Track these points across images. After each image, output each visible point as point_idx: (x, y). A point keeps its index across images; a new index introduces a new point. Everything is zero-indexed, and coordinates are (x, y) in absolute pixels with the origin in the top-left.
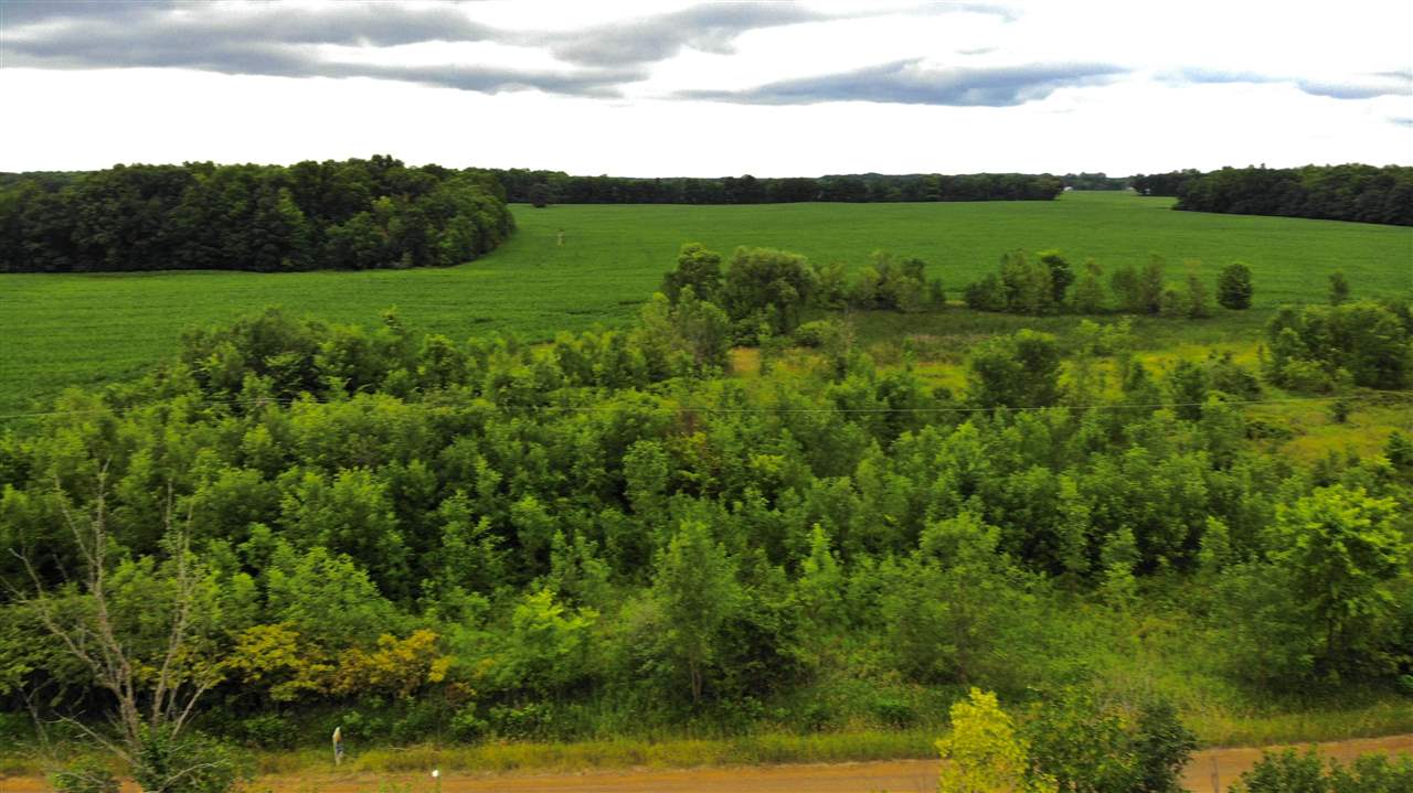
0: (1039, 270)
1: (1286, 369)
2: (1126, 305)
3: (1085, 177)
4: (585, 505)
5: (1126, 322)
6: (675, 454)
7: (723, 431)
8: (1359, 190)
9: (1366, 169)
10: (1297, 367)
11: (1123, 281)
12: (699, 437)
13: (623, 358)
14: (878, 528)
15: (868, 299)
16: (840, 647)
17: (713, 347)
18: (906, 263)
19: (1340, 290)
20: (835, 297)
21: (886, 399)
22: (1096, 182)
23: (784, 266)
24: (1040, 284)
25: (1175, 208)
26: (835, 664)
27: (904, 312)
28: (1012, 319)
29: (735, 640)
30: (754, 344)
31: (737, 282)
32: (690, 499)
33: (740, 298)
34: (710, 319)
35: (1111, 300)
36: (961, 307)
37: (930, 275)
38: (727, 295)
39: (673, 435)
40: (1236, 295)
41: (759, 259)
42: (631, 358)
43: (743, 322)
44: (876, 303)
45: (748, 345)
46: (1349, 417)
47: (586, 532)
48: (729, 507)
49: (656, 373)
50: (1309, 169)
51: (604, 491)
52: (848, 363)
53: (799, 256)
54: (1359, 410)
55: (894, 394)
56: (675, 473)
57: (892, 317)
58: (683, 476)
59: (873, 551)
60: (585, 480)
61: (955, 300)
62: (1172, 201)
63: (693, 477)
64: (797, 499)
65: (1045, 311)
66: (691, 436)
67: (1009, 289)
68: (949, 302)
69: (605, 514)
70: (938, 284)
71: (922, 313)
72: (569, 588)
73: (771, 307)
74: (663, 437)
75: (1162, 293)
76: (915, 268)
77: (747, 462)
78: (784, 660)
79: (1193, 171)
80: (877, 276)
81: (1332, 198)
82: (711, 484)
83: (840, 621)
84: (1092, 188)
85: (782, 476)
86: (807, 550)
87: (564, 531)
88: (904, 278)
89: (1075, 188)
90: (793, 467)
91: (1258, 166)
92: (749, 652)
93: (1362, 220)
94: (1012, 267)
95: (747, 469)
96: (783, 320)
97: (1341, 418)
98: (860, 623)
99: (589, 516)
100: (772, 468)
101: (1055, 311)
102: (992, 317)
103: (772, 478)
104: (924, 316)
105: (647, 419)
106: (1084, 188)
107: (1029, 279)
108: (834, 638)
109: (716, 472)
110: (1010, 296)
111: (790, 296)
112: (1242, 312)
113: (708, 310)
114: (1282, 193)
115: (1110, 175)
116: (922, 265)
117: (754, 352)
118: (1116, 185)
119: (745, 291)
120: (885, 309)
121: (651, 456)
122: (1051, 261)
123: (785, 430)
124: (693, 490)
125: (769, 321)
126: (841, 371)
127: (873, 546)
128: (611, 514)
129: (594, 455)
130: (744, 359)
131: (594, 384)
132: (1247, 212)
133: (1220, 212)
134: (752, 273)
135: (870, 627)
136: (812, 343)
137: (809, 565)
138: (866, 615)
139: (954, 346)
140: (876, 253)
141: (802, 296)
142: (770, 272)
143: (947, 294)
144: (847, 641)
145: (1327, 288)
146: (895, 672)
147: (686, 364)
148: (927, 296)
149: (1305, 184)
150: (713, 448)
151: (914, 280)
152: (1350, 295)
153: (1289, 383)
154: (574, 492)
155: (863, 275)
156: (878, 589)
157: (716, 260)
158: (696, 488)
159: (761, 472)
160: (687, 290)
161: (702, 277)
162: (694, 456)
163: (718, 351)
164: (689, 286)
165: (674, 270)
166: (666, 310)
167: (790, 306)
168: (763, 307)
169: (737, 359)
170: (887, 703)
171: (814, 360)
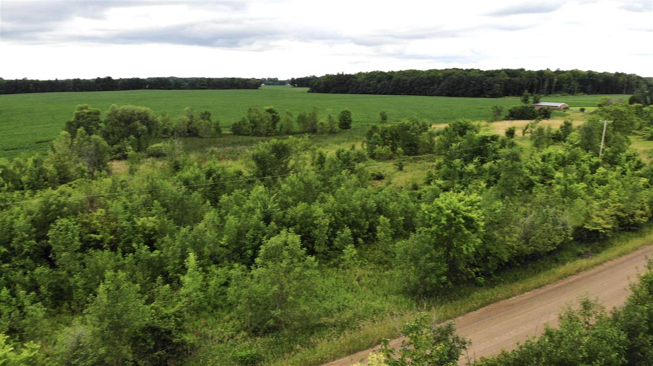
0: (265, 115)
1: (375, 151)
2: (303, 130)
3: (270, 80)
4: (22, 267)
5: (306, 136)
6: (85, 224)
7: (116, 206)
8: (379, 81)
9: (382, 73)
10: (379, 149)
11: (302, 119)
12: (100, 212)
13: (42, 171)
14: (219, 249)
15: (183, 132)
16: (206, 325)
17: (99, 161)
18: (202, 113)
19: (384, 118)
20: (165, 131)
21: (211, 178)
22: (274, 82)
23: (139, 114)
24: (267, 122)
25: (308, 92)
26: (206, 337)
27: (202, 138)
28: (254, 138)
29: (144, 341)
30: (125, 157)
31: (111, 124)
32: (100, 252)
33: (113, 133)
34: (97, 145)
35: (296, 127)
36: (230, 134)
37: (214, 119)
38: (105, 132)
39: (82, 212)
40: (345, 123)
41: (124, 111)
42: (46, 171)
43: (116, 146)
44: (188, 134)
45: (119, 159)
46: (404, 168)
47: (24, 286)
49: (64, 179)
50: (360, 74)
51: (35, 256)
52: (181, 163)
53: (143, 109)
54: (406, 165)
55: (214, 175)
56: (86, 237)
57: (197, 141)
58: (91, 238)
59: (216, 263)
60: (21, 249)
61: (226, 131)
62: (307, 89)
63: (98, 237)
64: (170, 240)
65: (269, 134)
66: (95, 211)
67: (252, 125)
68: (223, 132)
69: (38, 270)
70: (217, 124)
71: (211, 138)
72: (16, 327)
73: (132, 137)
74: (76, 214)
75: (318, 124)
76: (206, 116)
77: (134, 223)
78: (178, 345)
79: (314, 76)
80: (187, 119)
81: (369, 85)
82: (111, 240)
83: (205, 309)
84: (273, 85)
85: (157, 228)
86: (184, 270)
87: (8, 287)
88: (202, 121)
89: (266, 85)
90: (163, 222)
91: (341, 73)
92: (154, 346)
93: (380, 94)
94: (254, 114)
95: (134, 228)
96: (139, 144)
97: (401, 169)
98: (216, 307)
99: (25, 274)
100: (150, 225)
101: (273, 134)
102: (246, 138)
103: (150, 231)
104: (213, 139)
105: (64, 205)
106: (270, 85)
107: (262, 120)
108: (203, 321)
109: (113, 232)
110: (253, 128)
111: (143, 131)
112: (349, 130)
113: (96, 140)
114: (350, 84)
115: (280, 79)
116: (210, 115)
117: (123, 163)
118: (283, 83)
120: (192, 136)
121: (67, 229)
122: (270, 111)
123: (156, 201)
124: (98, 245)
125: (132, 144)
126: (177, 168)
127: (216, 260)
128: (42, 270)
129: (28, 232)
130: (119, 167)
131: (22, 189)
132: (336, 92)
133: (327, 93)
134: (120, 119)
135: (222, 308)
136: (158, 155)
137: (186, 279)
138: (220, 302)
139: (231, 152)
140: (187, 108)
141: (150, 131)
142: (131, 118)
143: (222, 129)
144: (210, 321)
145: (378, 117)
146: (243, 333)
147: (83, 171)
148: (213, 130)
149: (359, 79)
150: (109, 217)
151: (207, 121)
152: (388, 121)
153: (377, 156)
154: (13, 259)
155: (180, 119)
156: (226, 284)
157: (97, 113)
158: (102, 244)
159: (143, 228)
160: (81, 130)
161: (90, 123)
162: (98, 224)
163: (102, 163)
164: (82, 128)
165: (72, 119)
166: (69, 141)
167: (143, 136)
168: (127, 137)
169: (114, 167)
170: (244, 354)
171: (159, 164)
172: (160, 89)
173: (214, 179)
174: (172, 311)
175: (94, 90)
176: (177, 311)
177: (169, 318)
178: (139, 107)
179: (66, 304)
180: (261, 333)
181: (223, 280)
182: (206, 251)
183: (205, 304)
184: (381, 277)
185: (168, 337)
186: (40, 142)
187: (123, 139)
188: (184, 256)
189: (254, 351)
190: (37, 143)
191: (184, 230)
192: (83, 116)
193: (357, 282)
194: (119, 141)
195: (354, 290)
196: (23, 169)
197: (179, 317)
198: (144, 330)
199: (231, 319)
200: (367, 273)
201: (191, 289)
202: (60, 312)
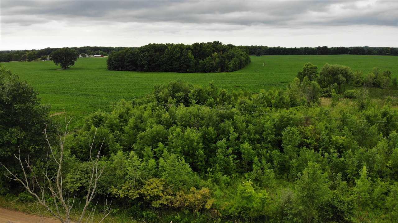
4: (266, 148)
6: (301, 132)
7: (321, 125)
12: (311, 127)
13: (282, 99)
14: (384, 168)
15: (370, 83)
16: (368, 216)
17: (314, 96)
18: (384, 72)
20: (358, 82)
21: (385, 118)
23: (342, 70)
27: (383, 88)
29: (327, 211)
30: (330, 96)
31: (324, 75)
32: (308, 150)
33: (324, 81)
34: (314, 87)
37: (393, 76)
38: (320, 80)
39: (301, 125)
41: (333, 68)
42: (284, 98)
43: (325, 89)
44: (373, 85)
45: (326, 97)
48: (323, 155)
49: (293, 104)
51: (273, 144)
53: (344, 67)
55: (388, 116)
56: (302, 140)
57: (379, 90)
58: (304, 141)
59: (381, 177)
60: (267, 139)
63: (308, 142)
64: (351, 154)
66: (309, 126)
69: (274, 152)
70: (395, 80)
71: (390, 89)
72: (259, 178)
73: (336, 84)
74: (297, 126)
76: (388, 74)
77: (331, 138)
80: (374, 75)
82: (315, 145)
83: (369, 206)
85: (345, 144)
86: (358, 176)
87: (258, 157)
88: (384, 77)
90: (350, 141)
92: (332, 217)
95: (330, 141)
96: (339, 88)
98: (376, 207)
99: (267, 152)
100: (341, 141)
103: (340, 145)
105: (291, 119)
108: (366, 213)
109: (317, 140)
111: (343, 81)
113: (314, 84)
116: (390, 73)
117: (328, 99)
119: (326, 78)
120: (376, 87)
121: (293, 133)
123: (345, 127)
125: (335, 89)
126: (362, 107)
127: (381, 175)
128: (276, 152)
129: (271, 130)
130: (325, 102)
131: (271, 107)
134: (330, 72)
135: (381, 209)
136: (351, 97)
137: (358, 182)
138: (380, 204)
140: (374, 68)
141: (347, 81)
142: (336, 72)
144: (371, 214)
147: (304, 102)
148: (391, 84)
150: (316, 131)
151: (388, 78)
154: (262, 143)
155: (368, 75)
156: (386, 194)
157: (316, 68)
158: (309, 146)
159: (336, 142)
160: (306, 77)
162: (309, 134)
163: (316, 98)
164: (307, 76)
165: (302, 71)
166: (299, 83)
167: (342, 84)
168: (333, 84)
169: (322, 101)
171: (351, 103)
172: (357, 54)
173: (387, 118)
174: (347, 199)
175: (316, 54)
176: (350, 201)
177: (344, 203)
178: (342, 66)
179: (286, 174)
181: (385, 190)
182: (376, 167)
183: (369, 202)
185: (341, 215)
186: (283, 82)
187: (330, 84)
188: (359, 167)
190: (281, 83)
191: (362, 149)
192: (308, 69)
194: (327, 86)
196: (273, 96)
197: (351, 205)
198: (327, 205)
199: (386, 218)
201: (360, 190)
202: (282, 178)
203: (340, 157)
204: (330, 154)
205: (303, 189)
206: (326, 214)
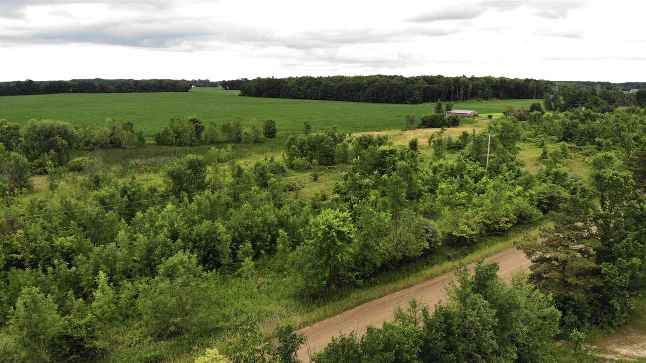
0: (188, 125)
1: (294, 162)
2: (227, 139)
3: (200, 81)
5: (230, 147)
6: (6, 245)
8: (309, 87)
9: (311, 78)
10: (298, 161)
11: (226, 128)
12: (20, 233)
14: (132, 264)
15: (106, 142)
17: (20, 177)
18: (124, 124)
19: (308, 128)
20: (87, 143)
21: (126, 196)
22: (205, 84)
23: (58, 129)
24: (190, 132)
25: (240, 95)
26: (117, 343)
27: (125, 149)
28: (178, 149)
29: (60, 347)
30: (46, 172)
31: (31, 139)
32: (21, 271)
34: (17, 162)
35: (221, 137)
36: (154, 144)
37: (137, 129)
38: (25, 147)
40: (270, 132)
41: (43, 126)
43: (37, 161)
44: (110, 145)
45: (40, 174)
46: (319, 178)
48: (45, 271)
50: (290, 79)
52: (101, 178)
54: (321, 175)
55: (129, 193)
56: (8, 257)
57: (120, 151)
58: (13, 258)
59: (129, 277)
61: (150, 141)
62: (239, 92)
63: (19, 257)
64: (85, 259)
65: (193, 144)
66: (15, 233)
67: (176, 135)
68: (147, 142)
70: (141, 133)
71: (134, 148)
73: (52, 151)
75: (242, 133)
76: (129, 126)
77: (53, 242)
78: (90, 349)
79: (245, 79)
80: (110, 131)
81: (299, 90)
82: (31, 259)
83: (116, 319)
84: (204, 86)
85: (74, 247)
86: (95, 286)
88: (124, 132)
89: (196, 86)
90: (80, 242)
91: (271, 77)
92: (70, 351)
93: (311, 99)
94: (176, 124)
95: (52, 247)
96: (60, 158)
97: (316, 179)
98: (127, 317)
100: (67, 244)
101: (197, 143)
102: (169, 148)
103: (68, 249)
104: (136, 150)
106: (200, 86)
107: (184, 130)
108: (115, 329)
109: (33, 251)
110: (176, 137)
111: (63, 145)
112: (273, 139)
113: (15, 157)
114: (280, 89)
115: (211, 80)
116: (132, 125)
117: (45, 177)
118: (214, 85)
119: (37, 144)
120: (115, 147)
122: (194, 121)
123: (72, 222)
124: (20, 265)
125: (52, 159)
126: (97, 183)
127: (128, 275)
130: (39, 182)
132: (268, 96)
133: (258, 97)
134: (39, 134)
135: (133, 318)
136: (79, 169)
137: (97, 294)
138: (130, 312)
139: (153, 164)
140: (108, 120)
141: (70, 144)
142: (50, 132)
143: (146, 138)
144: (122, 328)
145: (302, 126)
146: (149, 338)
148: (136, 140)
149: (289, 84)
150: (29, 238)
151: (129, 132)
152: (312, 130)
153: (295, 167)
155: (101, 131)
156: (136, 296)
157: (17, 128)
158: (23, 263)
159: (61, 247)
160: (1, 146)
161: (10, 138)
162: (18, 245)
163: (23, 179)
164: (2, 144)
167: (63, 150)
168: (48, 152)
169: (35, 182)
170: (148, 355)
171: (81, 178)
172: (85, 92)
173: (129, 196)
174: (84, 321)
175: (16, 95)
176: (88, 322)
177: (81, 328)
178: (59, 122)
180: (164, 337)
181: (134, 293)
182: (119, 266)
183: (116, 314)
184: (279, 283)
185: (81, 344)
187: (44, 153)
188: (96, 273)
189: (158, 352)
191: (97, 249)
192: (2, 131)
193: (257, 290)
194: (39, 155)
195: (253, 297)
197: (90, 327)
198: (60, 338)
199: (140, 327)
200: (267, 280)
201: (101, 302)
203: (70, 267)
204: (54, 266)
205: (21, 329)
206: (60, 350)
